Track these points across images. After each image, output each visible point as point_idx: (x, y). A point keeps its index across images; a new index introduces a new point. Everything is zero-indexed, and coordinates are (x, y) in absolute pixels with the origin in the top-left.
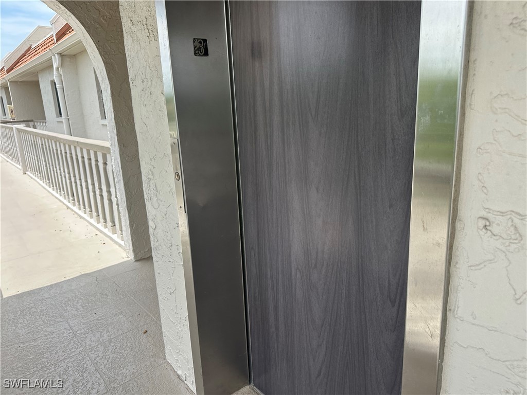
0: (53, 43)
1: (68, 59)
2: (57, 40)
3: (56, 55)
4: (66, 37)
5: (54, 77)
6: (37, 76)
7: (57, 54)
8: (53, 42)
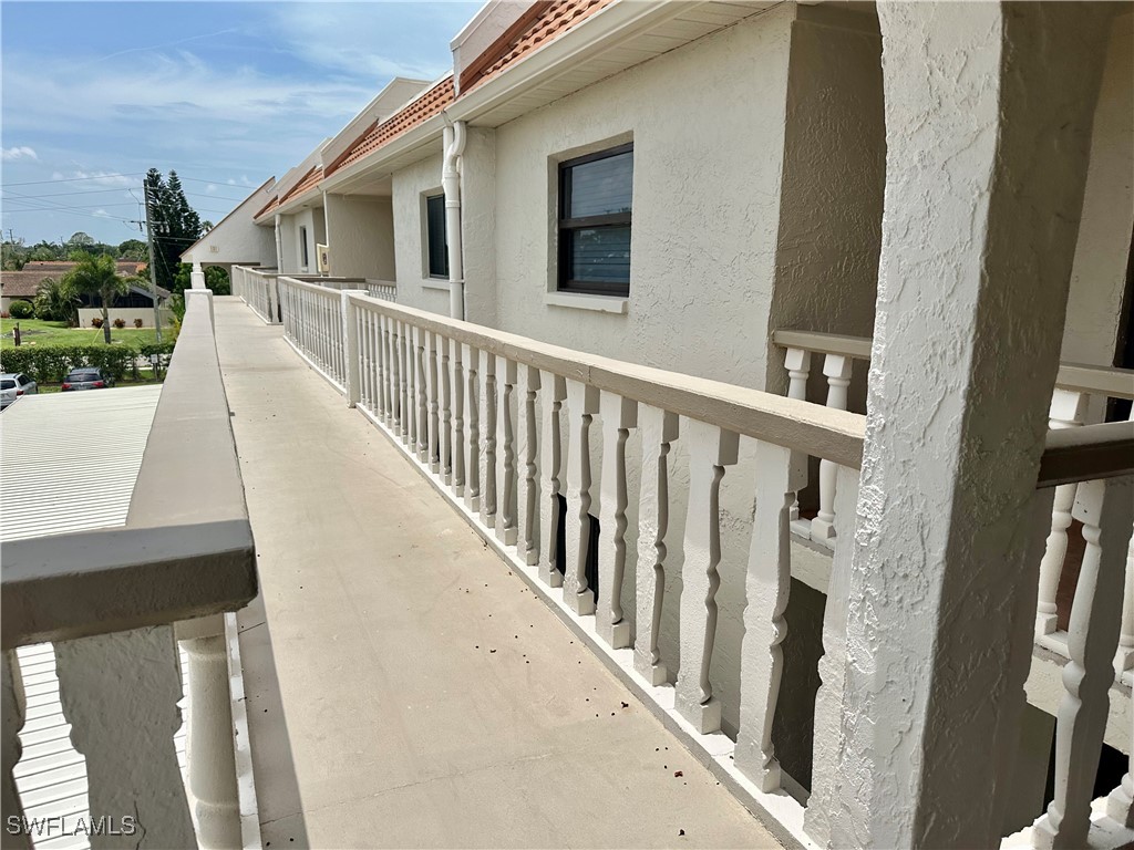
0: (451, 98)
1: (480, 137)
2: (463, 89)
3: (457, 127)
4: (485, 81)
5: (443, 180)
6: (389, 184)
7: (460, 121)
8: (451, 94)
